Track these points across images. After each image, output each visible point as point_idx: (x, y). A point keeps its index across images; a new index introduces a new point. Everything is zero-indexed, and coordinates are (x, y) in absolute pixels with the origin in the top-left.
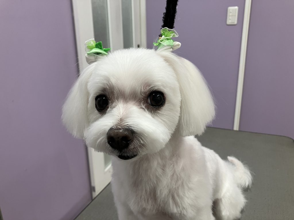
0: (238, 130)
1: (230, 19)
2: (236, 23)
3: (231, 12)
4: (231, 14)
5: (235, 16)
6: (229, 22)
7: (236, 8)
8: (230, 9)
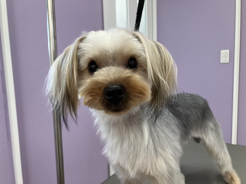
0: (236, 144)
1: (223, 59)
2: (228, 62)
3: (223, 54)
4: (223, 55)
5: (227, 56)
6: (222, 61)
7: (228, 51)
8: (223, 52)
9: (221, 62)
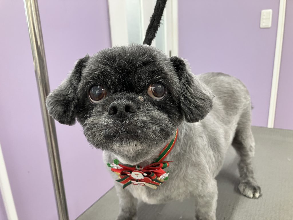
1: (264, 22)
3: (264, 16)
7: (270, 11)
8: (264, 12)
9: (261, 26)
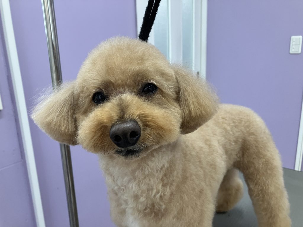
1: (293, 48)
2: (300, 52)
3: (294, 41)
5: (299, 45)
7: (301, 37)
8: (294, 38)
9: (291, 52)
